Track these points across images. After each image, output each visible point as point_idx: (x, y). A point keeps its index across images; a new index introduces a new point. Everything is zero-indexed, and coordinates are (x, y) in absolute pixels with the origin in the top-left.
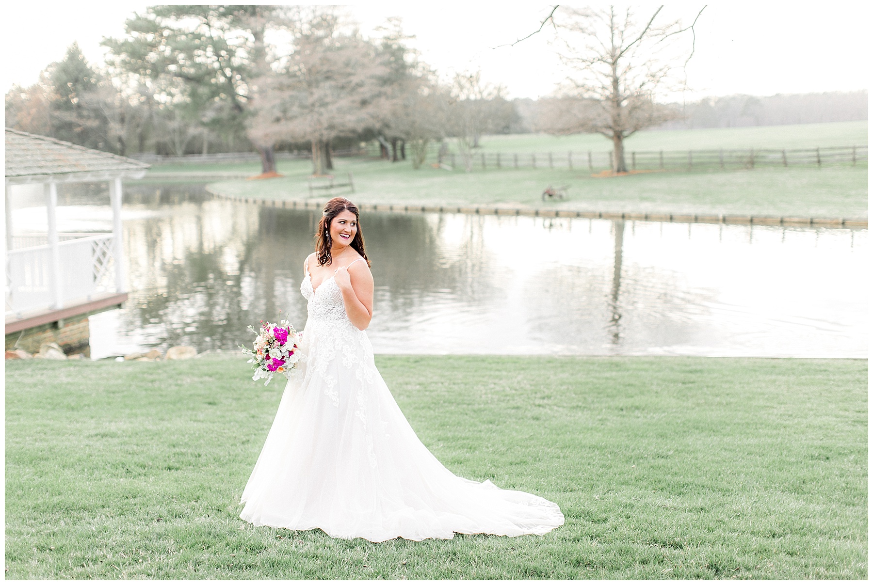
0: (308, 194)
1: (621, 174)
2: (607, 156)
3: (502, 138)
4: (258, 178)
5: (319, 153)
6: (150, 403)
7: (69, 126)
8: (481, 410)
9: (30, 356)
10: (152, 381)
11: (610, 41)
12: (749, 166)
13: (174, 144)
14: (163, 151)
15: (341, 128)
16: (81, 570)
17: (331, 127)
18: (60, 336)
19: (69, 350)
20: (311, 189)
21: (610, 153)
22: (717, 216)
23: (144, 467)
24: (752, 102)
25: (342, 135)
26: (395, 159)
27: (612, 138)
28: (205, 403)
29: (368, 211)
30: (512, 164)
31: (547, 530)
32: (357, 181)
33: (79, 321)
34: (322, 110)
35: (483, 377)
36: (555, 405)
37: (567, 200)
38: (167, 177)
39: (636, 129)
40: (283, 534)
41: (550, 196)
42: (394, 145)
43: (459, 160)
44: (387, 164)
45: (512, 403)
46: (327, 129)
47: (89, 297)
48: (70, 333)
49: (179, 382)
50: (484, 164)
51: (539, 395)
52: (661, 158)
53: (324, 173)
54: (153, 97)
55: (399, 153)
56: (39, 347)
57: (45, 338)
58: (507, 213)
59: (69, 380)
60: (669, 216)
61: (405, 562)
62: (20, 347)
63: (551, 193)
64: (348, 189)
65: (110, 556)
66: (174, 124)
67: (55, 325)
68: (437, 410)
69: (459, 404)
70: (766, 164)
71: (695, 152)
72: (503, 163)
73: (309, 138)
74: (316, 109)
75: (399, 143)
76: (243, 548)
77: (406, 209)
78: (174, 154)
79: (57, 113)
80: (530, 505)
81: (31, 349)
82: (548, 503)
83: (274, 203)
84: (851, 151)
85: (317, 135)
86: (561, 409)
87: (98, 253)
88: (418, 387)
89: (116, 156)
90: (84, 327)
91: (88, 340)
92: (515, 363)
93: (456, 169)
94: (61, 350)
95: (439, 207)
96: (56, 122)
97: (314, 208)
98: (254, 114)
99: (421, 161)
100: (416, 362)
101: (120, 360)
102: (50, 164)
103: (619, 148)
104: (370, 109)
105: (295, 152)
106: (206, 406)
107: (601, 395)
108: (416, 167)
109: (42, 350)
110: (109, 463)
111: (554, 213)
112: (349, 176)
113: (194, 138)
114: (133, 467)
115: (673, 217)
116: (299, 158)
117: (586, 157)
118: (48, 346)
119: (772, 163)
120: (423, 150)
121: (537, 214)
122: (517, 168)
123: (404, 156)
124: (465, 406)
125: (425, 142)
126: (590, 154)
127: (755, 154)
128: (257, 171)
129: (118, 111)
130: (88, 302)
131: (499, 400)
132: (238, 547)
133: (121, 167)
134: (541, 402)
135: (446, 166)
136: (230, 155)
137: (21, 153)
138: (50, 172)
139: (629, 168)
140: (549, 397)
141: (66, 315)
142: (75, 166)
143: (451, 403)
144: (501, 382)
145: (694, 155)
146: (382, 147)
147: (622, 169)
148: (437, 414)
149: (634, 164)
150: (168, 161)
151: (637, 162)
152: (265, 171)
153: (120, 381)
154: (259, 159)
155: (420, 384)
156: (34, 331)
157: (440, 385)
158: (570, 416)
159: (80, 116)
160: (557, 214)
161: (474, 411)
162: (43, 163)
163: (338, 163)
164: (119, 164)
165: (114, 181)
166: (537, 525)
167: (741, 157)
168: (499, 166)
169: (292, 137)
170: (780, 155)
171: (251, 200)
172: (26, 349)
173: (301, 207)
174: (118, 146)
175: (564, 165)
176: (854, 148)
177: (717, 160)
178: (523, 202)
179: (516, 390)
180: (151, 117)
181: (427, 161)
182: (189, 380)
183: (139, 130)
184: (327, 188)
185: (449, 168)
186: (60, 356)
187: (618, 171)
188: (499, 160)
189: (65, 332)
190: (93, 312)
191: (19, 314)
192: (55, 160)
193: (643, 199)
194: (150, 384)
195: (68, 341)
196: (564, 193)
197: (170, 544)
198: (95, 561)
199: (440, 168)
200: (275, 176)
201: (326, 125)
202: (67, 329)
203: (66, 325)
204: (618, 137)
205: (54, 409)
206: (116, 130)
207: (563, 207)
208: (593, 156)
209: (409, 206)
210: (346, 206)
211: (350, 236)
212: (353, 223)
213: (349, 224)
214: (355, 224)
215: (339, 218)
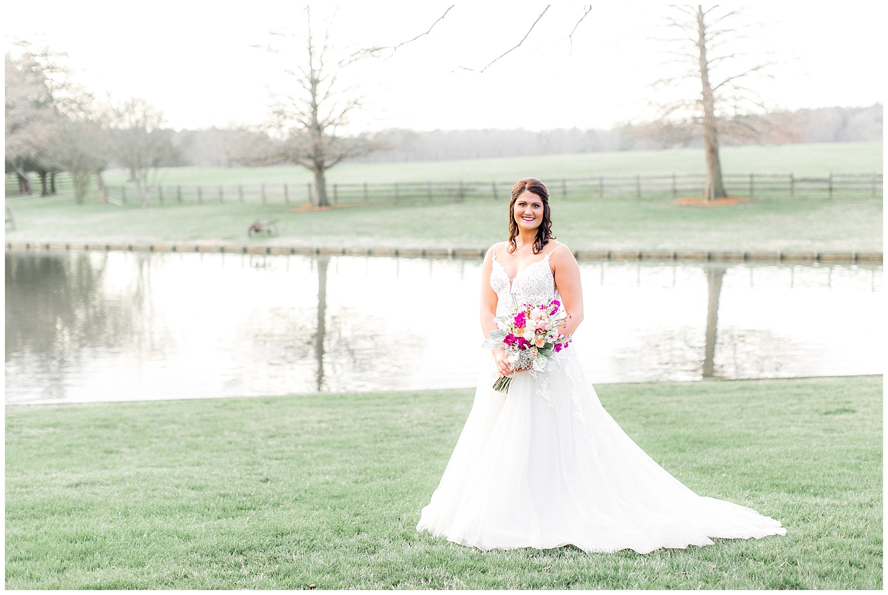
1: (324, 208)
2: (306, 189)
11: (309, 64)
12: (459, 199)
21: (309, 186)
22: (446, 250)
24: (410, 136)
26: (44, 193)
27: (311, 169)
30: (195, 198)
32: (18, 218)
37: (276, 236)
39: (340, 159)
41: (257, 231)
42: (44, 177)
50: (161, 198)
52: (366, 191)
55: (49, 187)
58: (209, 250)
60: (394, 252)
63: (258, 228)
70: (476, 197)
71: (402, 184)
72: (184, 197)
75: (49, 177)
84: (560, 184)
93: (130, 204)
99: (83, 195)
103: (320, 180)
104: (23, 134)
108: (78, 202)
111: (265, 250)
115: (399, 252)
117: (281, 190)
119: (482, 196)
121: (245, 251)
122: (201, 202)
123: (54, 191)
126: (286, 187)
127: (465, 187)
135: (115, 200)
139: (331, 201)
145: (400, 187)
147: (324, 203)
149: (336, 198)
151: (339, 195)
160: (268, 251)
167: (451, 190)
168: (179, 199)
170: (490, 188)
175: (256, 199)
176: (564, 181)
177: (425, 193)
178: (226, 238)
181: (90, 196)
185: (118, 202)
187: (320, 205)
188: (179, 193)
193: (360, 234)
196: (272, 228)
199: (106, 202)
204: (319, 168)
207: (274, 243)
208: (290, 189)
209: (90, 245)
210: (527, 186)
211: (534, 219)
212: (537, 205)
213: (529, 206)
214: (538, 206)
215: (519, 200)
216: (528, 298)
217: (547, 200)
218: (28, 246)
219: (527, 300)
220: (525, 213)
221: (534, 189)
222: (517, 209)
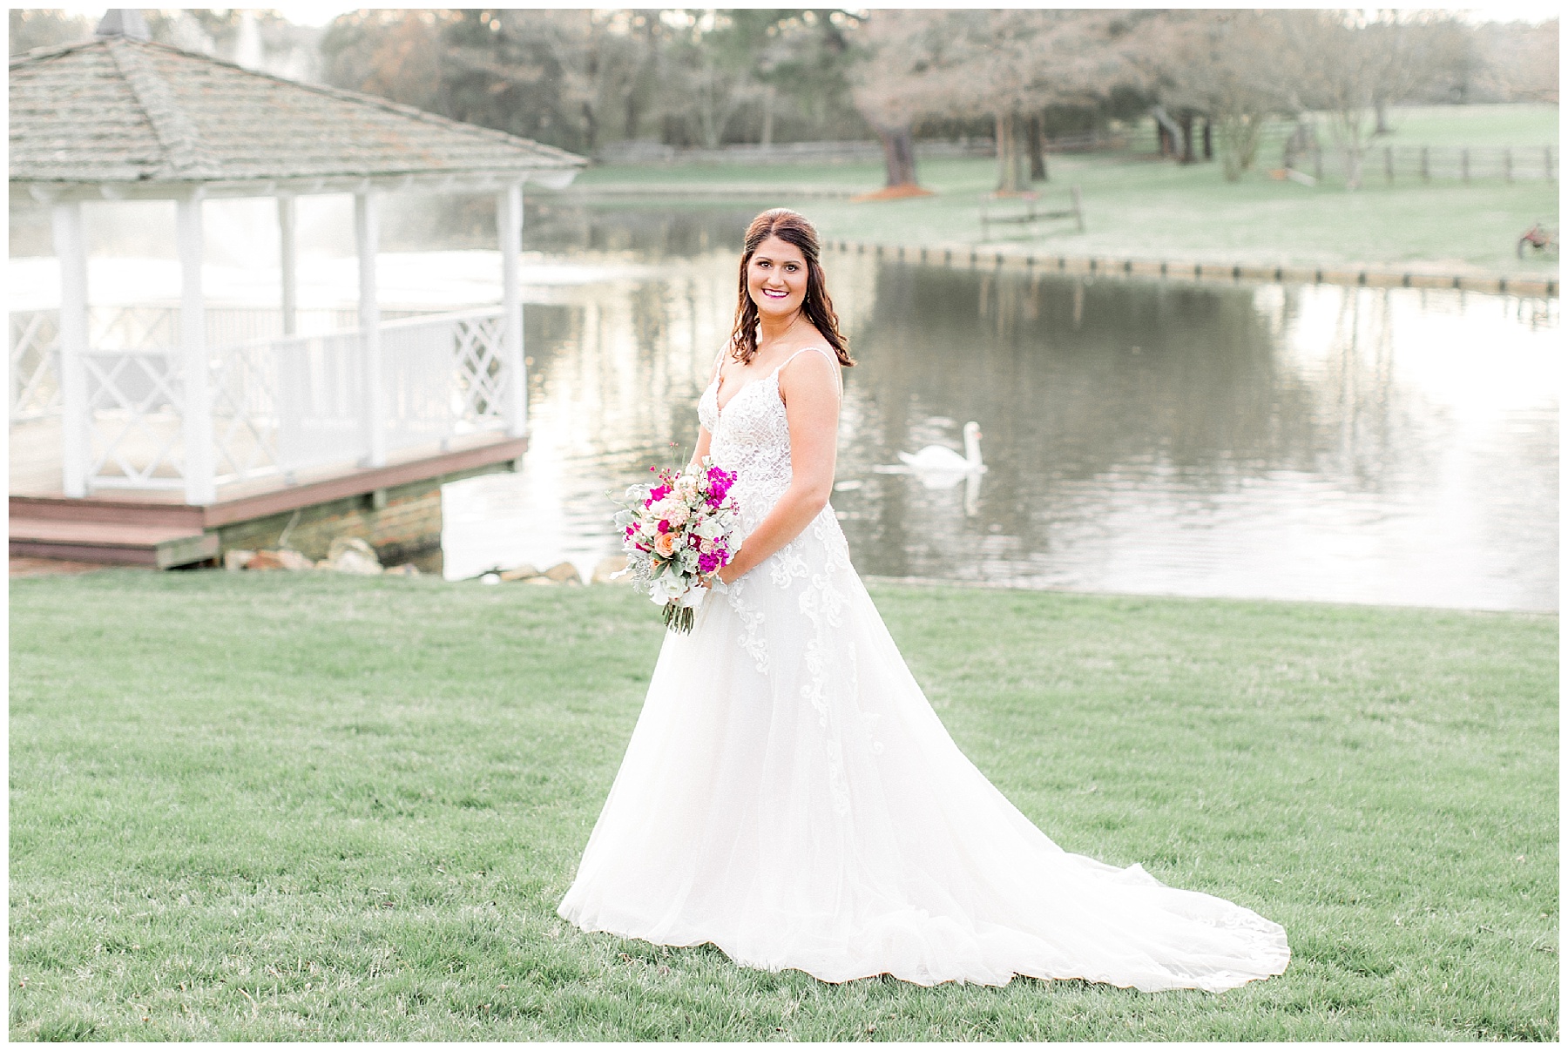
0: (977, 234)
3: (1446, 112)
4: (876, 198)
5: (1011, 143)
6: (507, 672)
7: (479, 79)
8: (1227, 720)
9: (309, 564)
10: (532, 627)
13: (700, 120)
14: (678, 135)
15: (1063, 87)
16: (171, 994)
17: (1039, 84)
18: (380, 525)
19: (391, 556)
20: (986, 222)
23: (414, 796)
25: (1064, 101)
26: (1187, 159)
28: (627, 677)
29: (1110, 274)
30: (1457, 172)
31: (1238, 981)
32: (1090, 207)
33: (421, 495)
34: (1021, 45)
35: (1270, 648)
36: (1415, 718)
38: (683, 194)
40: (632, 952)
41: (1537, 246)
42: (1187, 127)
43: (1331, 162)
44: (1170, 170)
45: (1313, 709)
46: (1028, 88)
47: (444, 443)
48: (397, 520)
49: (589, 630)
50: (1389, 172)
51: (1382, 694)
53: (1021, 188)
54: (658, 18)
55: (1198, 145)
56: (327, 548)
57: (345, 528)
58: (1433, 284)
59: (361, 616)
61: (874, 1026)
62: (290, 546)
63: (1541, 240)
64: (1069, 223)
65: (245, 972)
66: (702, 77)
67: (366, 501)
68: (1127, 715)
69: (1182, 705)
72: (1434, 170)
73: (988, 108)
74: (1007, 44)
75: (1198, 126)
76: (535, 974)
77: (1198, 271)
78: (701, 143)
79: (455, 53)
80: (1219, 924)
81: (315, 551)
82: (1262, 922)
83: (902, 253)
85: (1007, 102)
86: (1422, 728)
87: (468, 349)
88: (1110, 664)
89: (514, 139)
90: (431, 508)
91: (439, 536)
92: (1362, 620)
93: (1325, 183)
94: (372, 554)
95: (1273, 268)
96: (452, 72)
97: (990, 266)
98: (869, 55)
99: (1245, 163)
100: (1134, 609)
101: (491, 580)
102: (365, 153)
104: (1129, 44)
105: (964, 141)
106: (628, 682)
107: (1533, 702)
108: (1232, 178)
109: (332, 554)
110: (343, 785)
111: (1544, 287)
112: (1073, 194)
113: (745, 107)
114: (391, 796)
116: (972, 155)
118: (344, 545)
120: (1248, 137)
121: (1503, 287)
122: (1467, 181)
123: (1208, 152)
124: (1198, 710)
125: (1255, 121)
128: (874, 183)
129: (584, 47)
130: (441, 454)
131: (1283, 701)
132: (525, 971)
133: (519, 162)
134: (1382, 709)
135: (1302, 176)
136: (821, 147)
137: (308, 128)
138: (362, 169)
140: (1404, 700)
141: (392, 481)
142: (420, 157)
143: (1167, 699)
144: (1308, 661)
146: (1162, 131)
148: (1123, 723)
150: (687, 157)
152: (891, 182)
153: (464, 623)
154: (877, 155)
155: (1115, 658)
156: (323, 512)
157: (1162, 661)
158: (1440, 743)
159: (504, 59)
160: (1550, 290)
161: (1214, 722)
162: (352, 151)
163: (1060, 167)
164: (516, 156)
165: (505, 192)
166: (1218, 969)
168: (1424, 176)
169: (952, 106)
171: (852, 245)
172: (305, 551)
173: (961, 264)
174: (582, 123)
178: (1471, 260)
179: (1333, 680)
180: (653, 61)
181: (1259, 165)
182: (610, 628)
183: (627, 90)
184: (1021, 221)
185: (1308, 180)
186: (372, 567)
188: (1425, 162)
189: (389, 517)
190: (451, 477)
191: (290, 474)
192: (379, 145)
194: (525, 633)
195: (394, 536)
197: (380, 954)
198: (208, 980)
199: (1287, 179)
200: (915, 192)
201: (1027, 79)
202: (395, 511)
203: (391, 502)
205: (298, 673)
206: (578, 89)
209: (1204, 265)
210: (774, 227)
211: (788, 293)
212: (793, 266)
213: (777, 268)
214: (796, 268)
215: (758, 256)
216: (741, 451)
217: (816, 255)
218: (1093, 265)
219: (739, 455)
220: (769, 281)
221: (788, 234)
222: (754, 272)
